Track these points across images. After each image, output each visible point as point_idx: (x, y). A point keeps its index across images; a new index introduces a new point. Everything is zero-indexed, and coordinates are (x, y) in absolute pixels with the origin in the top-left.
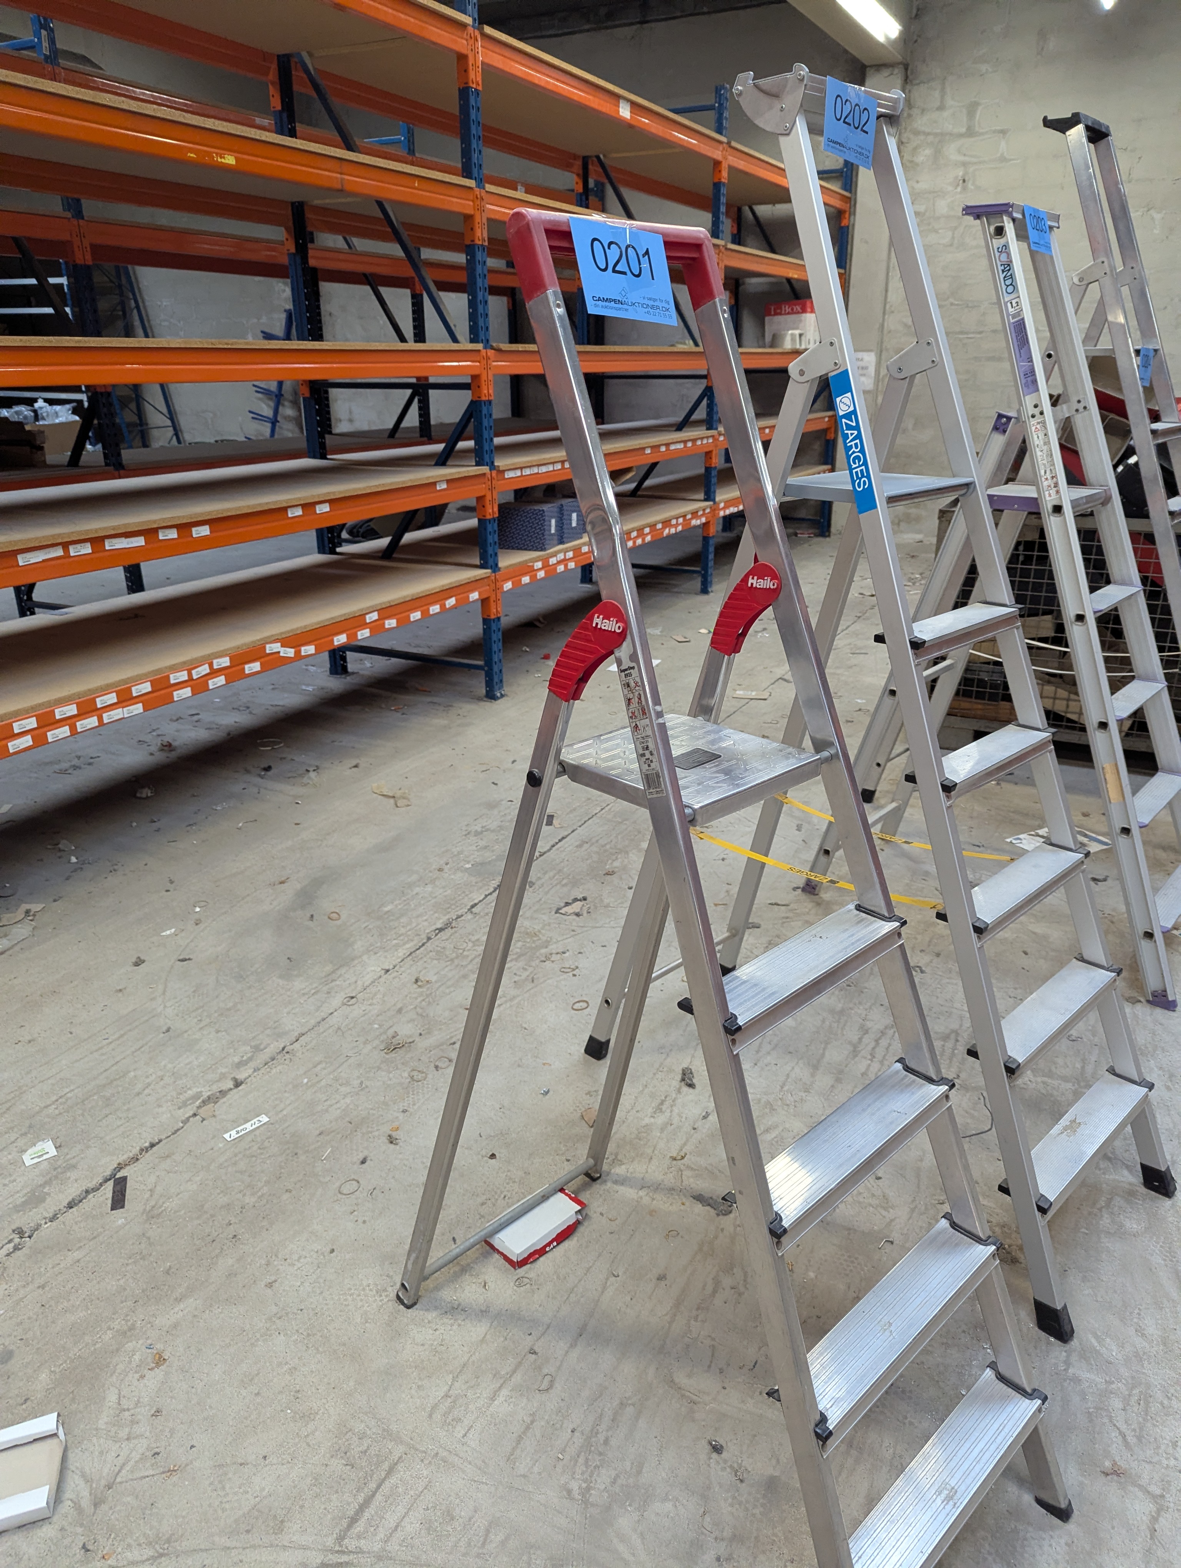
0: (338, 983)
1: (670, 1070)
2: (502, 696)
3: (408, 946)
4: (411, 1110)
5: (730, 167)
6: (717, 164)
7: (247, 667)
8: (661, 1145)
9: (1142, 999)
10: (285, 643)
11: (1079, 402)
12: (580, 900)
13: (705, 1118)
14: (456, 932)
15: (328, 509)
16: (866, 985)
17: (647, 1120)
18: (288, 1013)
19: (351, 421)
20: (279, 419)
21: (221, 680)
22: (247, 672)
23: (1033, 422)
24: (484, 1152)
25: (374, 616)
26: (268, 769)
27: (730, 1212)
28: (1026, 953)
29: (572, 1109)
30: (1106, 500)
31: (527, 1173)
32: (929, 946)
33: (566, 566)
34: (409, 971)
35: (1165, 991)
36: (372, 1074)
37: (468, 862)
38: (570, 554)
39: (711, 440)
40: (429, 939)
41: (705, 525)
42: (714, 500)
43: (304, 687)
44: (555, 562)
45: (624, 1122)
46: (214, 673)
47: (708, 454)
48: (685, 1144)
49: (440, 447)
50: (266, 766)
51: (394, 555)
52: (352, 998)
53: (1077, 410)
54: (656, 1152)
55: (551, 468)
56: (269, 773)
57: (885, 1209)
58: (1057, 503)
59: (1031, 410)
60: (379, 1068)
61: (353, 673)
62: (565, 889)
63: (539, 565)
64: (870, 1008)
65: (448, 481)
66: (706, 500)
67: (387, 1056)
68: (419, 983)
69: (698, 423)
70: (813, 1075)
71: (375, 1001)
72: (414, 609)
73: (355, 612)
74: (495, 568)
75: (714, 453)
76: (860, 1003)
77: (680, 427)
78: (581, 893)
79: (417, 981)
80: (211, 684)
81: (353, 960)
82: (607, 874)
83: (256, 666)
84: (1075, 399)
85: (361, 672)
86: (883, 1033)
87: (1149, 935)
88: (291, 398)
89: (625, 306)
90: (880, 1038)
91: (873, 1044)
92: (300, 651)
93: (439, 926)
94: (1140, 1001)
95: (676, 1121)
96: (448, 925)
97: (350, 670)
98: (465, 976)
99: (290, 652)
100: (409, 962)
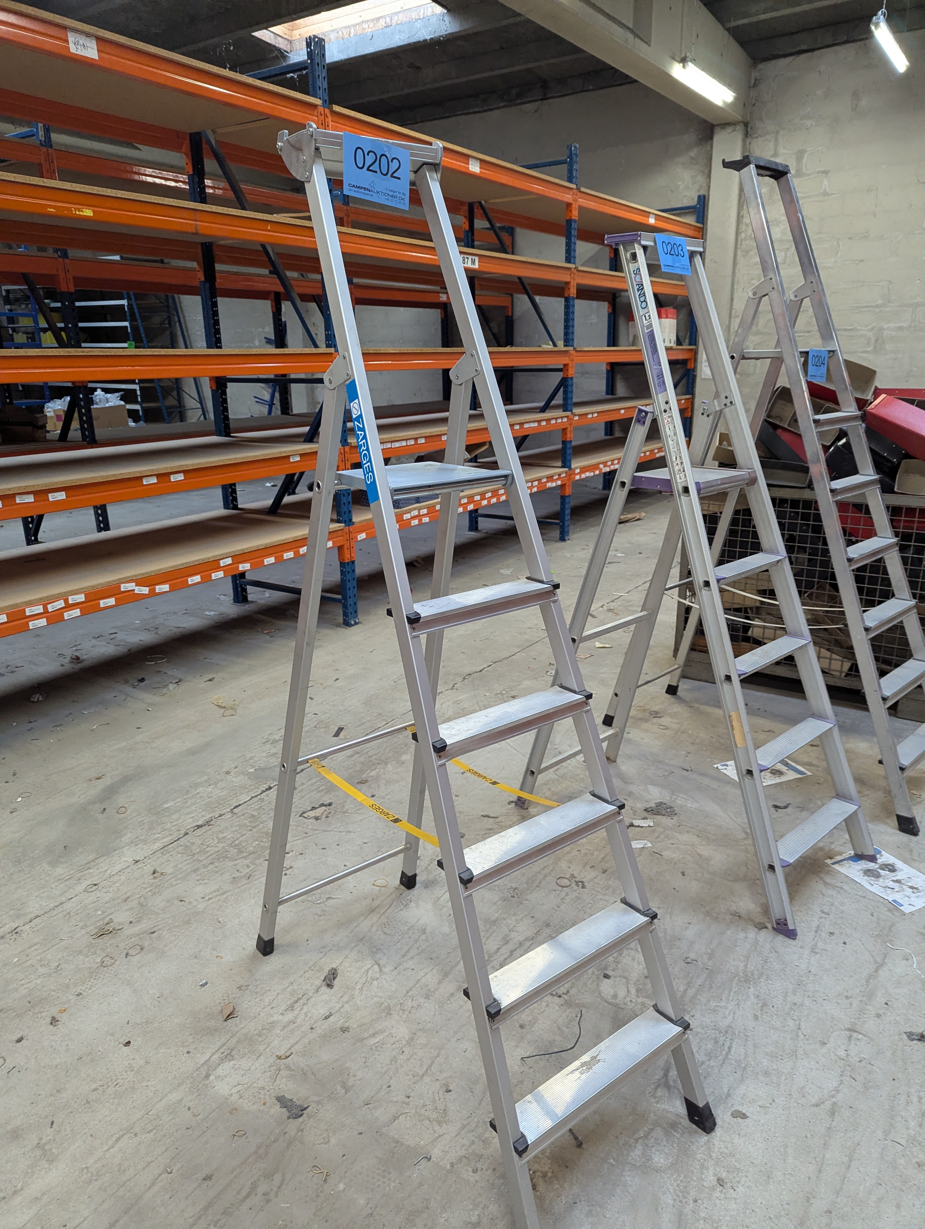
0: (91, 871)
1: (321, 970)
2: (356, 623)
3: (165, 840)
4: (85, 994)
5: (581, 208)
6: (569, 205)
7: (101, 602)
8: (276, 1043)
9: (769, 926)
10: (140, 582)
11: (726, 397)
12: (326, 806)
13: (326, 1018)
14: (210, 829)
15: (183, 478)
16: (528, 897)
17: (275, 1018)
18: (36, 897)
21: (77, 612)
22: (102, 606)
23: (665, 416)
24: (121, 1040)
25: (229, 561)
26: (142, 680)
27: (301, 1116)
28: (683, 874)
29: (218, 1001)
30: (753, 481)
31: (147, 1063)
32: (601, 862)
33: (420, 520)
34: (154, 863)
35: (786, 920)
36: (71, 958)
37: (252, 766)
39: (565, 420)
40: (186, 834)
41: (563, 486)
42: (569, 467)
44: (410, 517)
45: (255, 1018)
46: (69, 607)
47: (564, 430)
48: (297, 1043)
49: (306, 429)
50: (143, 678)
51: (279, 511)
52: (96, 885)
54: (268, 1050)
55: (404, 443)
56: (141, 684)
57: (440, 1123)
58: (684, 485)
59: (663, 406)
60: (80, 952)
61: (252, 602)
62: (319, 794)
64: (521, 919)
65: (301, 455)
66: (562, 467)
67: (93, 942)
68: (156, 875)
69: (557, 407)
70: (440, 982)
71: (111, 890)
72: (271, 555)
73: (209, 558)
74: (349, 522)
75: (569, 429)
76: (515, 915)
77: (543, 410)
78: (330, 799)
79: (154, 873)
80: (66, 616)
81: (115, 850)
82: (360, 783)
83: (111, 601)
85: (259, 601)
87: (772, 867)
90: (515, 950)
91: (508, 954)
92: (155, 589)
93: (199, 823)
94: (766, 928)
95: (299, 1021)
96: (208, 823)
97: (249, 599)
98: (195, 871)
99: (145, 590)
100: (159, 854)
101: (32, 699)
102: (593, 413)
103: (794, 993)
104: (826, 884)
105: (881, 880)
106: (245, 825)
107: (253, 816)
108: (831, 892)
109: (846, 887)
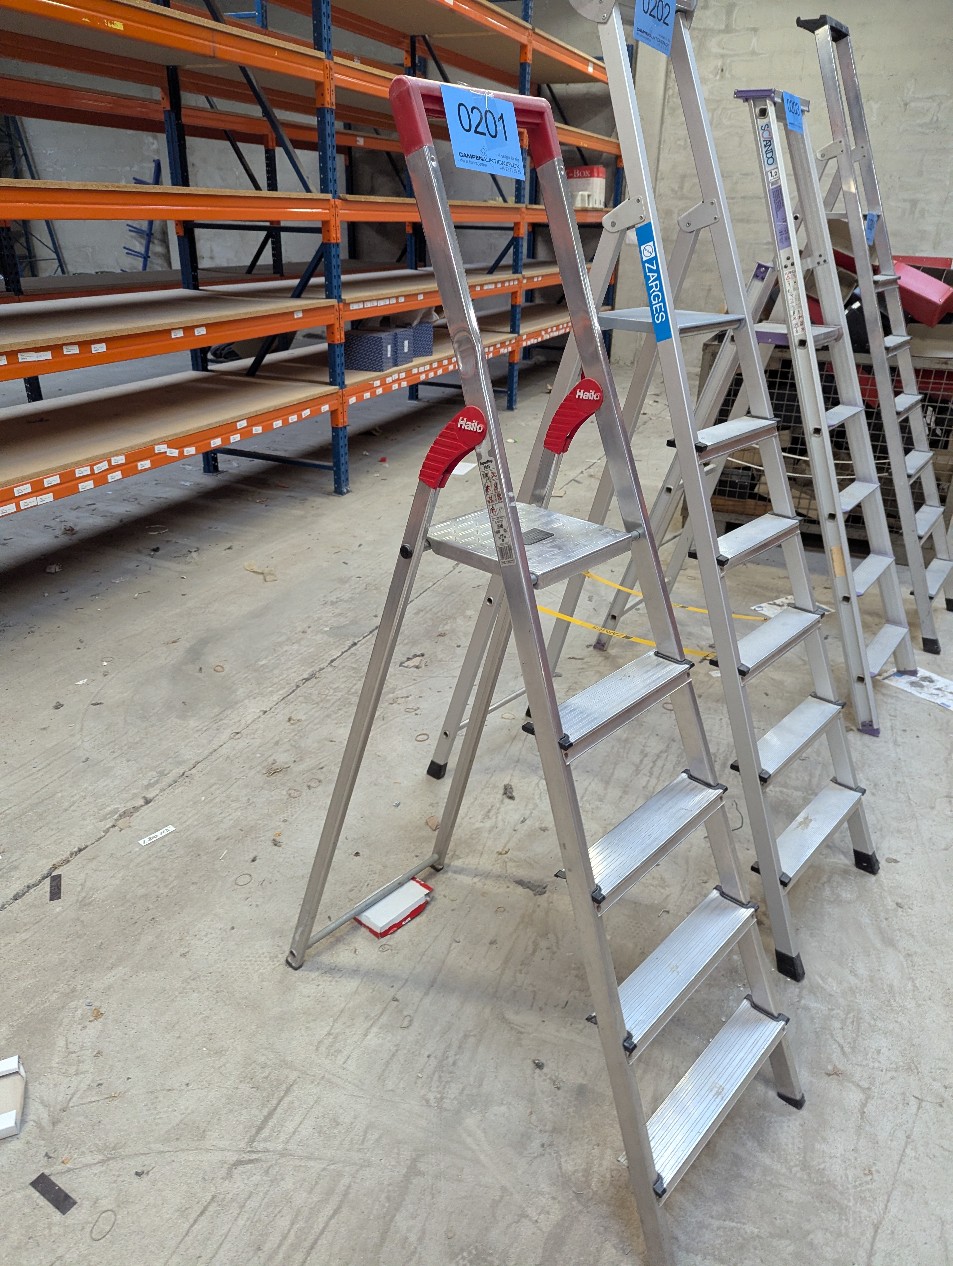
0: (225, 722)
1: (495, 787)
2: (348, 492)
3: (281, 692)
4: (291, 820)
5: (534, 51)
6: (523, 47)
7: (139, 464)
8: (490, 843)
9: (854, 728)
10: (171, 444)
11: (820, 256)
12: (419, 656)
13: (523, 822)
14: (319, 682)
15: (205, 332)
16: (645, 720)
17: (478, 825)
18: (186, 746)
19: (212, 258)
20: (150, 254)
21: (118, 475)
22: (140, 468)
23: (786, 271)
24: (350, 851)
25: (244, 423)
26: (156, 550)
27: (544, 893)
28: (767, 695)
29: (418, 817)
30: (839, 337)
31: (385, 866)
33: (400, 384)
34: (282, 712)
35: (871, 721)
36: (257, 793)
37: (327, 626)
38: (403, 375)
39: (516, 283)
40: (298, 687)
41: (511, 353)
42: (518, 333)
43: (182, 483)
44: (391, 381)
45: (460, 826)
46: (112, 468)
47: (514, 294)
48: (508, 842)
49: (295, 282)
50: (155, 547)
51: (257, 373)
52: (237, 733)
53: (819, 263)
54: (486, 848)
55: (387, 302)
56: (158, 553)
57: (663, 888)
58: (802, 338)
59: (784, 262)
60: (262, 788)
61: (223, 472)
62: (407, 648)
63: (377, 383)
64: (648, 737)
65: (304, 311)
66: (512, 332)
67: (268, 779)
68: (292, 722)
69: (506, 268)
70: (605, 789)
71: (256, 736)
72: (277, 418)
73: (227, 420)
74: (342, 385)
75: (518, 293)
76: (641, 734)
77: (491, 271)
78: (420, 650)
79: (290, 719)
80: (111, 478)
81: (236, 703)
82: (440, 636)
83: (147, 464)
84: (818, 254)
85: (230, 471)
86: (658, 756)
87: (861, 679)
88: (160, 237)
89: (484, 162)
90: (656, 760)
91: (651, 764)
92: (183, 452)
93: (305, 676)
94: (852, 730)
95: (500, 825)
96: (312, 676)
97: (220, 469)
98: (328, 716)
99: (175, 453)
100: (282, 705)
101: (48, 570)
102: (538, 277)
103: (895, 774)
104: (884, 695)
105: (926, 689)
106: (351, 676)
107: (354, 668)
108: (890, 700)
109: (900, 696)
